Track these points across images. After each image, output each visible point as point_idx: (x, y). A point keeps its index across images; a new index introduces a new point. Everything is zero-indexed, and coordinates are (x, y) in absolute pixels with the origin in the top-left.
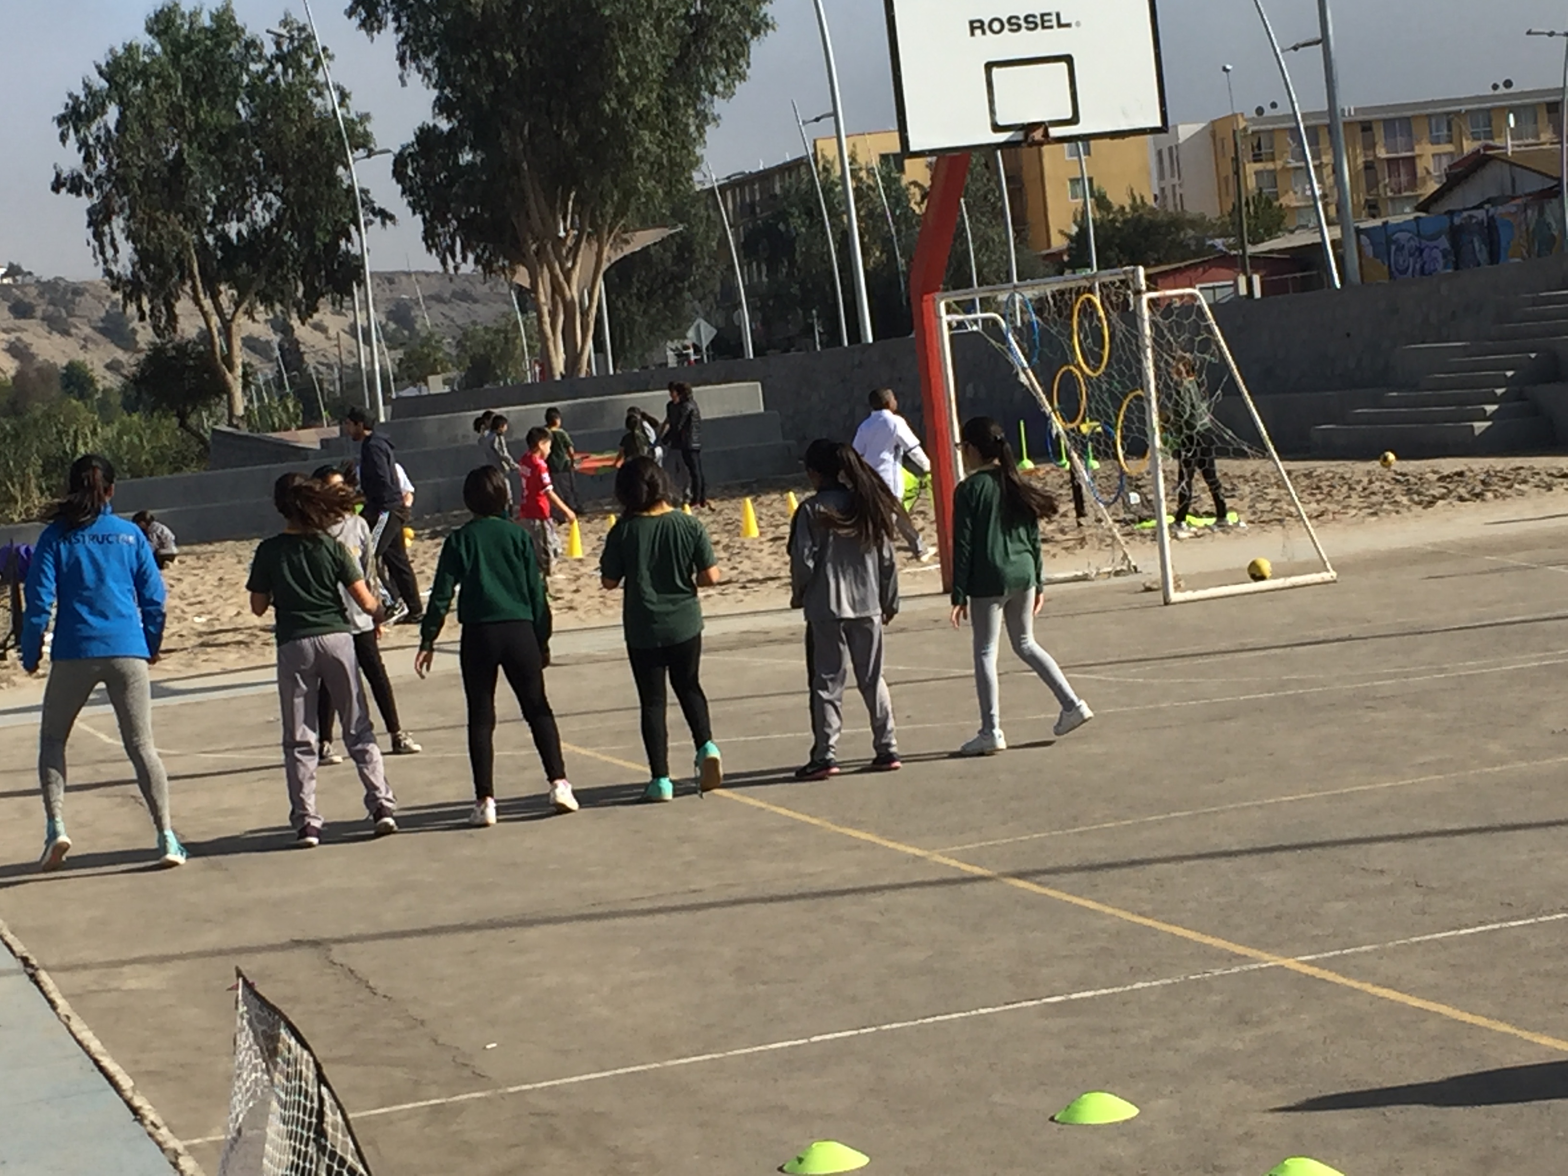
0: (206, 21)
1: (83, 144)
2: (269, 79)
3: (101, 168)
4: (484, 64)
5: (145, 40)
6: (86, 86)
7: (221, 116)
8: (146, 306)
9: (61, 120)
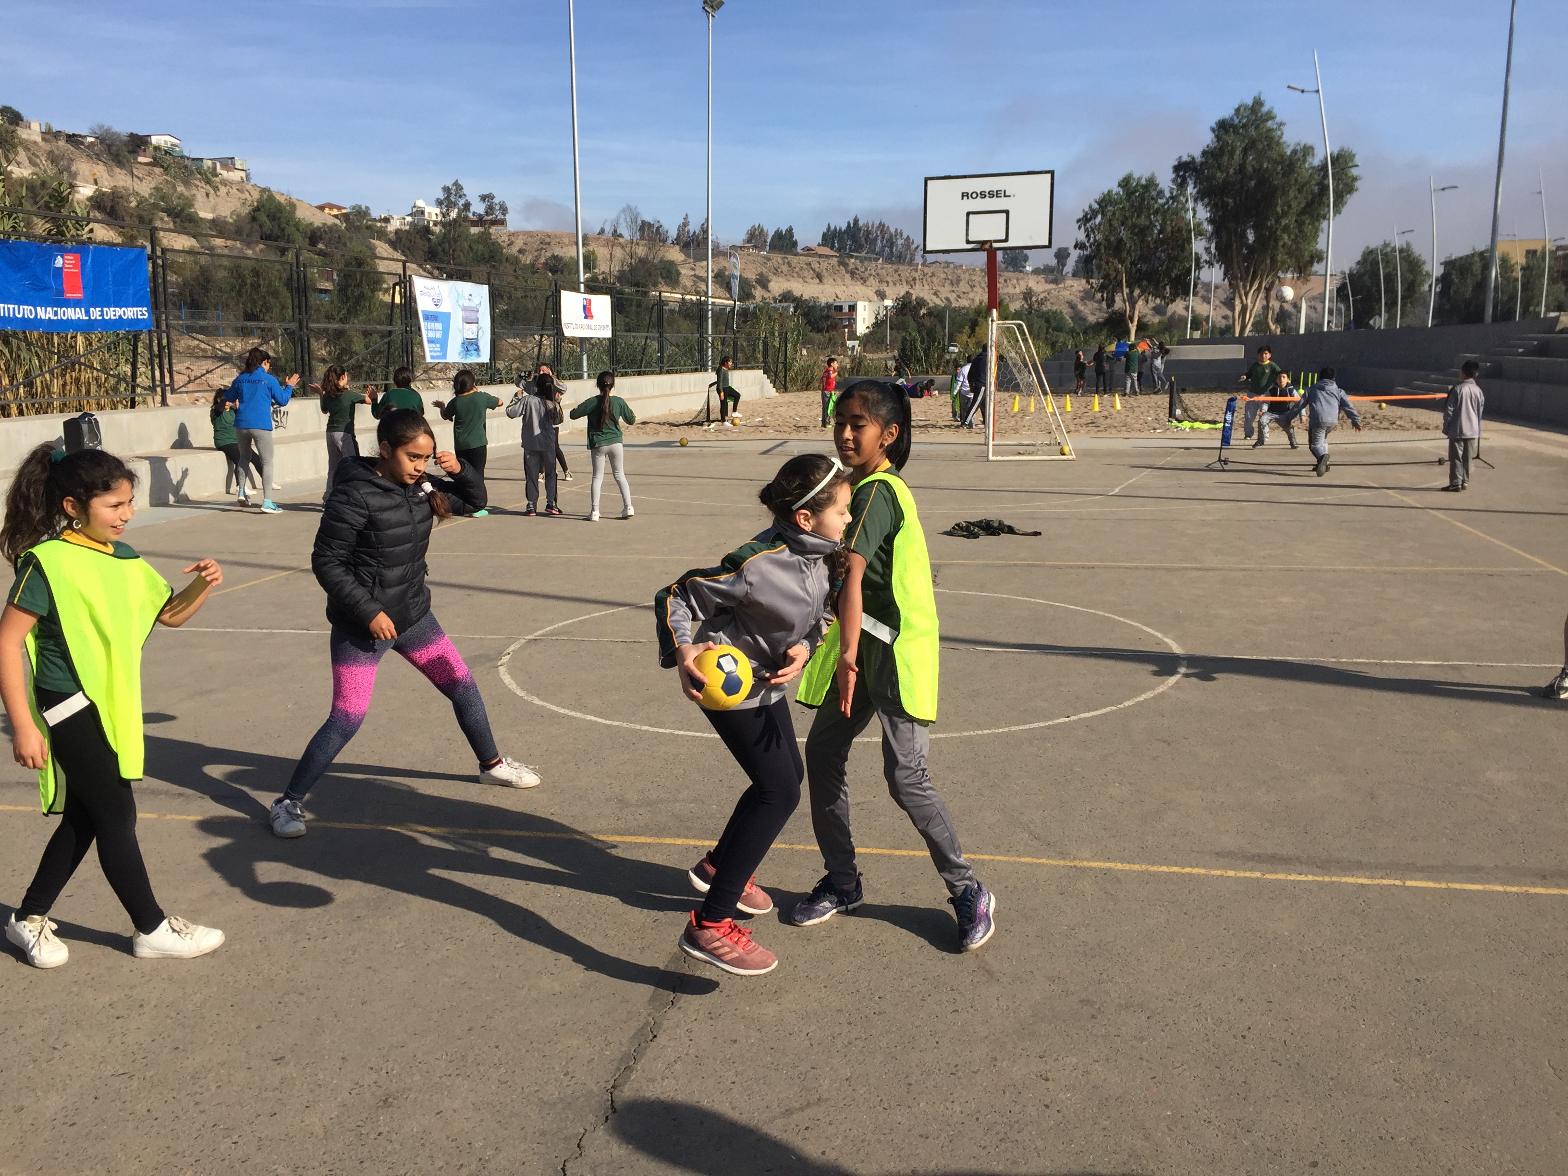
0: (1143, 182)
1: (1086, 230)
2: (1166, 207)
3: (1092, 240)
4: (1220, 204)
5: (1116, 189)
6: (1090, 207)
7: (1143, 221)
8: (1105, 295)
9: (1078, 221)
